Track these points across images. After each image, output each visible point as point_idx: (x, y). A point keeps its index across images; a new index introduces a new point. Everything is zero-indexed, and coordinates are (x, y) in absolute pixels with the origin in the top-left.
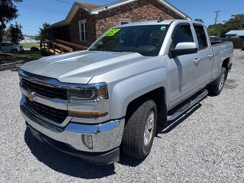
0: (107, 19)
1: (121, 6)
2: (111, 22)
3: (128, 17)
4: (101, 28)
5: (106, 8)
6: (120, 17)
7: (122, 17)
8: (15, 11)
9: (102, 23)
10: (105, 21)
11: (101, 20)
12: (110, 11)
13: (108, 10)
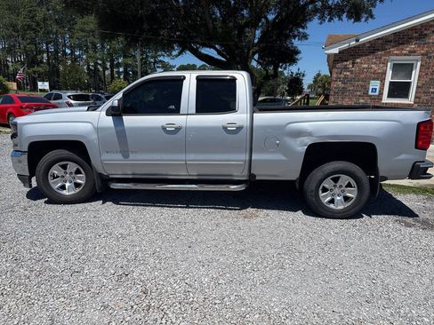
0: (358, 60)
1: (395, 34)
2: (366, 66)
3: (412, 52)
4: (342, 76)
5: (357, 41)
6: (390, 54)
7: (397, 55)
8: (297, 52)
9: (346, 68)
10: (353, 63)
11: (345, 63)
12: (368, 45)
13: (364, 44)
